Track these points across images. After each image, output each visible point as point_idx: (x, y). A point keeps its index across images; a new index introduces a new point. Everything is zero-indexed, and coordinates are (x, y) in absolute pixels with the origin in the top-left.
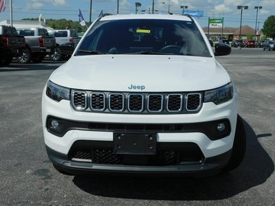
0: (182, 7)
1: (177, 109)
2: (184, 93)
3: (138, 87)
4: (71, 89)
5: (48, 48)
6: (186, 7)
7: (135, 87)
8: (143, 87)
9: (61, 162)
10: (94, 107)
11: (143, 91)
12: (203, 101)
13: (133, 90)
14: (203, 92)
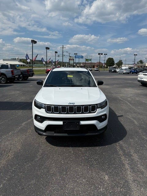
0: (75, 54)
1: (87, 111)
2: (90, 105)
3: (72, 103)
4: (45, 104)
5: (16, 76)
6: (77, 54)
7: (71, 104)
8: (74, 104)
9: (41, 133)
10: (55, 112)
11: (74, 105)
12: (97, 108)
13: (70, 105)
14: (97, 104)
